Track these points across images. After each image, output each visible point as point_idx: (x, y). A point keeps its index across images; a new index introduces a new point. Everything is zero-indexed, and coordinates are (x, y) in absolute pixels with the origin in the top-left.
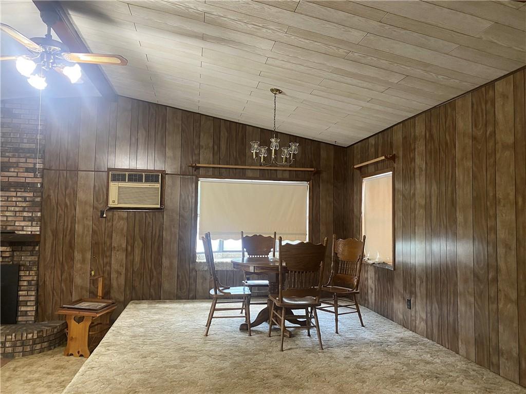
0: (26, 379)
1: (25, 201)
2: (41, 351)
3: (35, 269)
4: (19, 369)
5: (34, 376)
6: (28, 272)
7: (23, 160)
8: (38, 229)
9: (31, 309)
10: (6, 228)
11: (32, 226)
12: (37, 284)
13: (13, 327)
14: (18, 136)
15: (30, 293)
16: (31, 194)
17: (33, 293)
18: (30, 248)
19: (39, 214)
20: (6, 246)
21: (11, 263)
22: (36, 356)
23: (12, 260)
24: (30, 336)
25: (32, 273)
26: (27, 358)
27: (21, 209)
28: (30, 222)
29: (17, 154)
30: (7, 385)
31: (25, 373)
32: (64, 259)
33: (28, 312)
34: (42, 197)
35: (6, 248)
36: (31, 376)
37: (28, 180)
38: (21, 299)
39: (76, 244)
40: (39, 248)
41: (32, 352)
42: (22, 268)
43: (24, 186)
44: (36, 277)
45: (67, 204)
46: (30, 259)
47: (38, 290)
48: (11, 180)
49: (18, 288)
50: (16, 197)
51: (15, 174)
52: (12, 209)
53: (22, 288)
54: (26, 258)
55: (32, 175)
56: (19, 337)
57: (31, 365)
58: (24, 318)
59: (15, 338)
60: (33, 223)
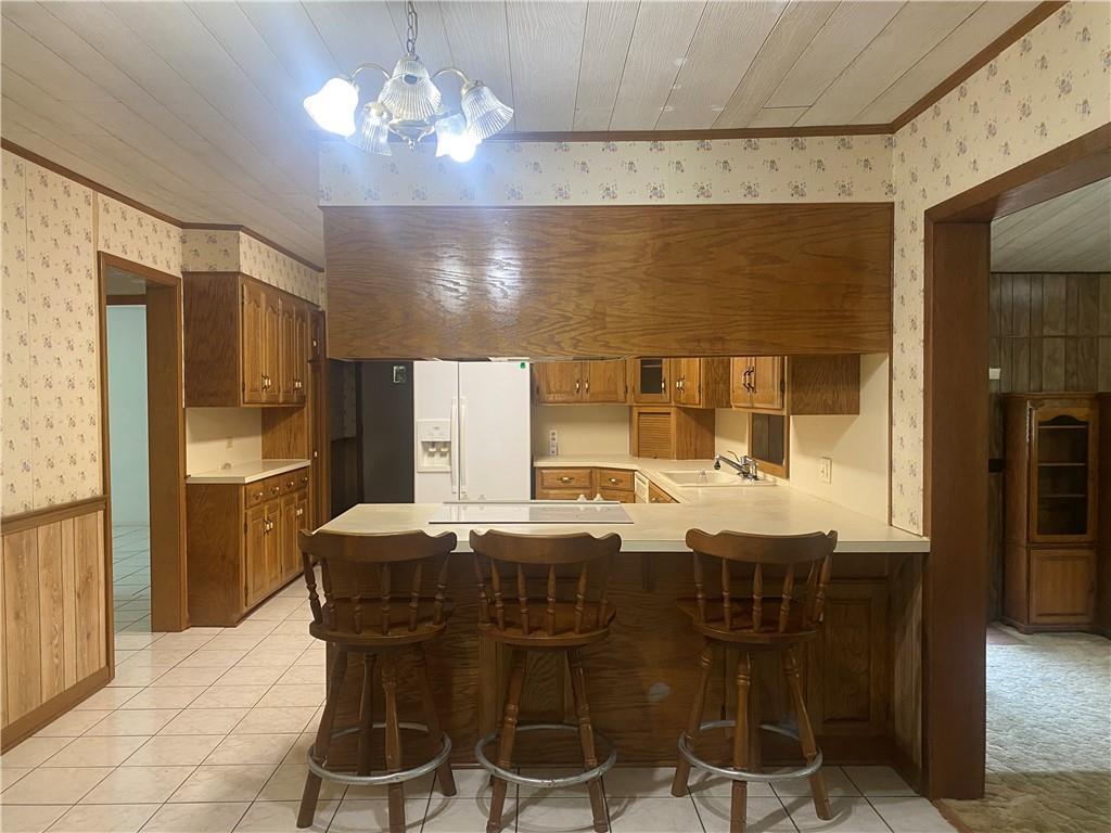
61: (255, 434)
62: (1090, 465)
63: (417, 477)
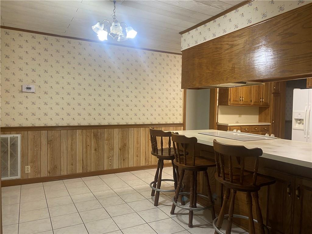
61: (257, 115)
63: (293, 130)
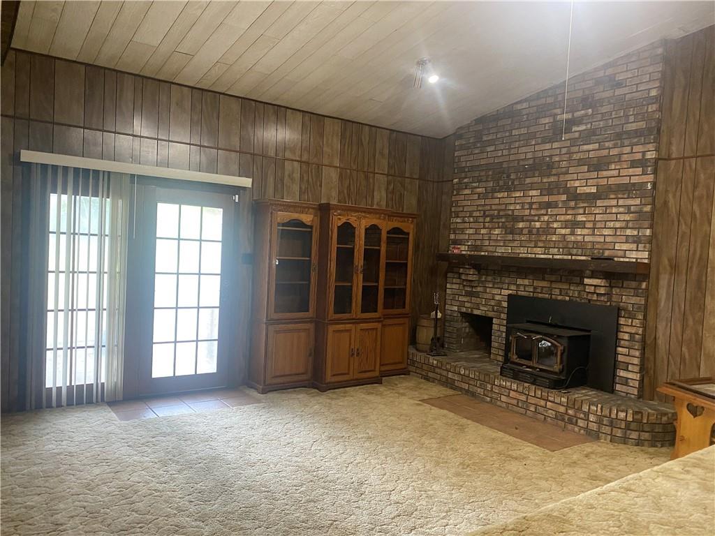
0: (593, 474)
1: (629, 212)
2: (639, 443)
3: (641, 317)
4: (594, 457)
5: (607, 474)
6: (630, 320)
7: (628, 149)
8: (646, 255)
9: (633, 375)
10: (603, 253)
11: (637, 250)
12: (643, 341)
13: (606, 396)
14: (622, 114)
15: (633, 352)
16: (638, 201)
17: (637, 353)
18: (634, 284)
19: (648, 232)
20: (600, 279)
21: (609, 304)
22: (629, 448)
23: (610, 300)
24: (622, 415)
25: (636, 322)
26: (614, 446)
27: (623, 224)
28: (635, 245)
29: (619, 142)
30: (564, 471)
31: (597, 466)
32: (687, 308)
33: (629, 380)
34: (653, 204)
35: (600, 281)
36: (603, 472)
37: (634, 180)
38: (620, 358)
39: (709, 285)
40: (647, 286)
41: (625, 440)
42: (623, 313)
43: (627, 190)
44: (641, 329)
45: (695, 215)
46: (634, 300)
47: (644, 349)
48: (612, 181)
49: (616, 342)
50: (617, 206)
51: (615, 173)
52: (611, 224)
53: (622, 342)
54: (629, 299)
55: (639, 171)
56: (606, 412)
57: (613, 457)
58: (624, 388)
59: (602, 412)
60: (640, 245)
62: (313, 259)
